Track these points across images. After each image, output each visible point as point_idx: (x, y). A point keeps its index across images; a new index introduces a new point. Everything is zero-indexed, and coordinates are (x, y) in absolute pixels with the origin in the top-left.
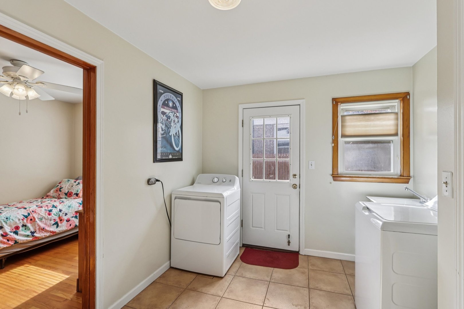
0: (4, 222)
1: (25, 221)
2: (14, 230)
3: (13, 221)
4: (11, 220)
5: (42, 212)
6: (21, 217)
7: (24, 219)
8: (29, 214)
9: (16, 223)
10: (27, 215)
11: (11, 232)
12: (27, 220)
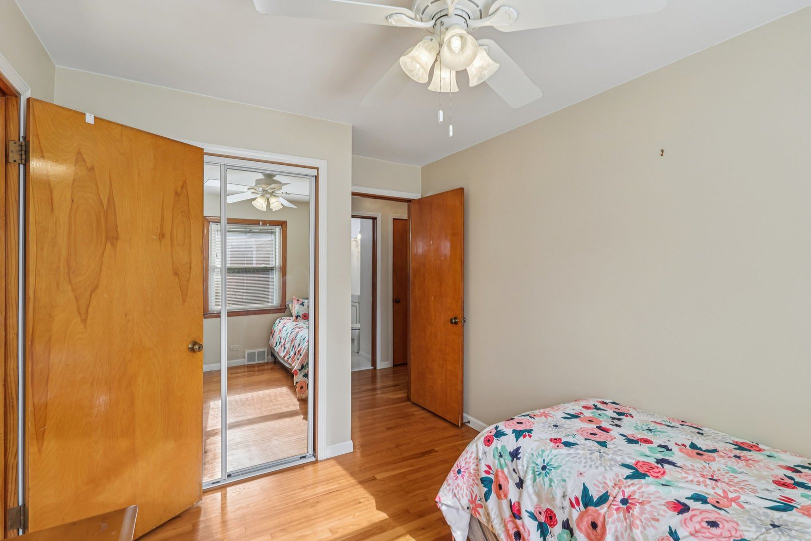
0: (534, 472)
1: (575, 514)
2: (542, 518)
3: (550, 486)
4: (547, 479)
5: (651, 532)
6: (573, 491)
7: (578, 504)
8: (604, 499)
9: (553, 499)
10: (595, 500)
11: (533, 516)
12: (581, 517)
